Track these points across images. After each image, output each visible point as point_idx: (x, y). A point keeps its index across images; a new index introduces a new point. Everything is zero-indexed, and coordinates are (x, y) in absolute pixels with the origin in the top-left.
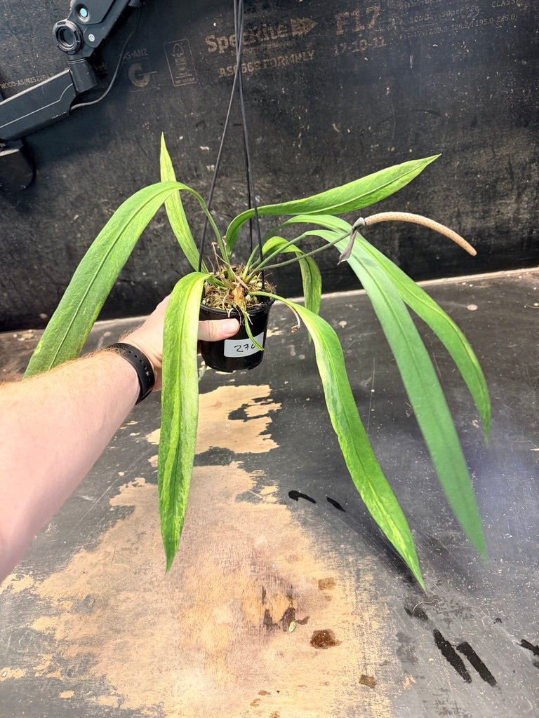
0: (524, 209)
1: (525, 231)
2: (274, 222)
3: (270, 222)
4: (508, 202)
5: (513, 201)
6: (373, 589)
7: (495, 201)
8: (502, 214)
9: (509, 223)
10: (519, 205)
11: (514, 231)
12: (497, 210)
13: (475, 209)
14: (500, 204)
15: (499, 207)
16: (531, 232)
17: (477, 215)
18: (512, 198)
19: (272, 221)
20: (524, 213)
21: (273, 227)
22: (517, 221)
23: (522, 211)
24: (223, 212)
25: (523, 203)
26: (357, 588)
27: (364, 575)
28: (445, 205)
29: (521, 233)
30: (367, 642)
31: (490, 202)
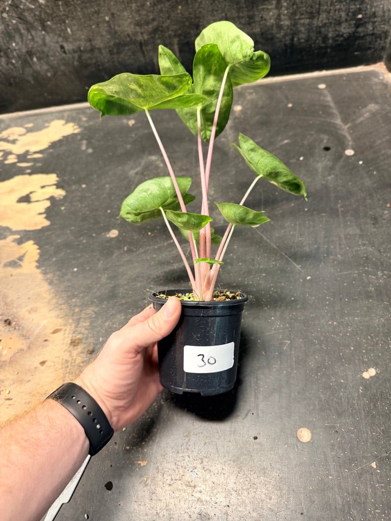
0: (284, 15)
1: (288, 38)
2: (63, 24)
3: (59, 25)
4: (270, 7)
5: (273, 6)
6: (86, 332)
7: (257, 6)
8: (265, 20)
9: (272, 30)
10: (279, 10)
11: (278, 38)
12: (260, 15)
13: (241, 14)
14: (263, 9)
15: (262, 12)
16: (292, 39)
17: (243, 21)
18: (272, 4)
19: (61, 24)
20: (285, 20)
21: (62, 30)
22: (280, 27)
23: (283, 17)
24: (14, 15)
25: (283, 9)
26: (74, 332)
27: (83, 322)
28: (213, 10)
29: (283, 40)
30: (69, 372)
31: (253, 7)
